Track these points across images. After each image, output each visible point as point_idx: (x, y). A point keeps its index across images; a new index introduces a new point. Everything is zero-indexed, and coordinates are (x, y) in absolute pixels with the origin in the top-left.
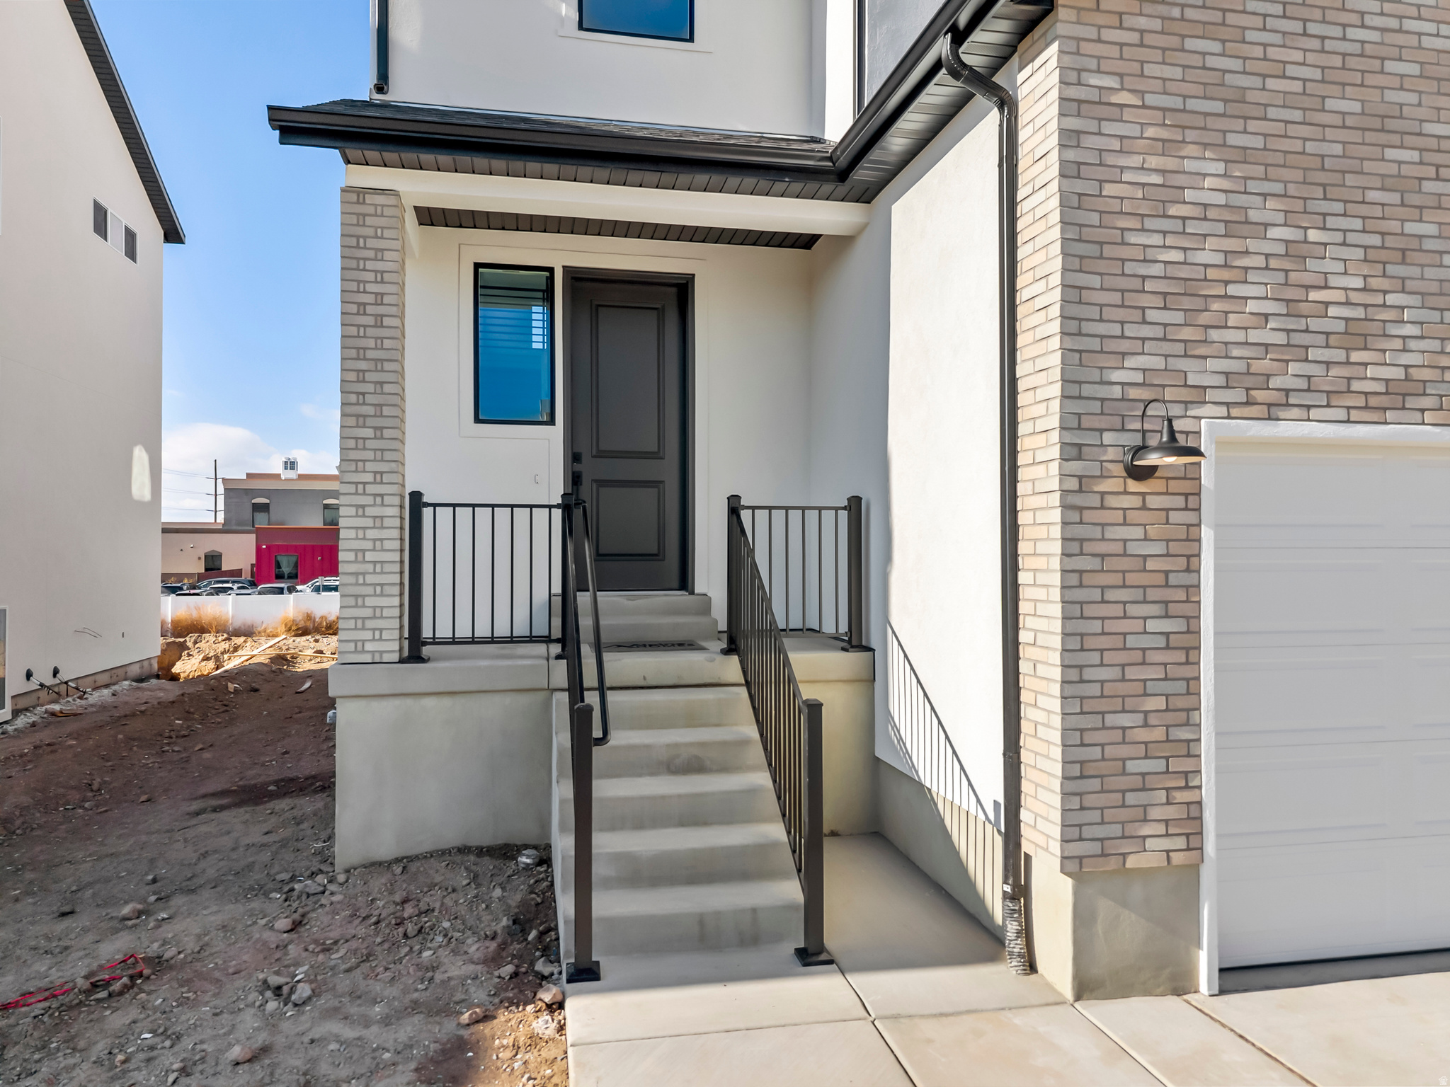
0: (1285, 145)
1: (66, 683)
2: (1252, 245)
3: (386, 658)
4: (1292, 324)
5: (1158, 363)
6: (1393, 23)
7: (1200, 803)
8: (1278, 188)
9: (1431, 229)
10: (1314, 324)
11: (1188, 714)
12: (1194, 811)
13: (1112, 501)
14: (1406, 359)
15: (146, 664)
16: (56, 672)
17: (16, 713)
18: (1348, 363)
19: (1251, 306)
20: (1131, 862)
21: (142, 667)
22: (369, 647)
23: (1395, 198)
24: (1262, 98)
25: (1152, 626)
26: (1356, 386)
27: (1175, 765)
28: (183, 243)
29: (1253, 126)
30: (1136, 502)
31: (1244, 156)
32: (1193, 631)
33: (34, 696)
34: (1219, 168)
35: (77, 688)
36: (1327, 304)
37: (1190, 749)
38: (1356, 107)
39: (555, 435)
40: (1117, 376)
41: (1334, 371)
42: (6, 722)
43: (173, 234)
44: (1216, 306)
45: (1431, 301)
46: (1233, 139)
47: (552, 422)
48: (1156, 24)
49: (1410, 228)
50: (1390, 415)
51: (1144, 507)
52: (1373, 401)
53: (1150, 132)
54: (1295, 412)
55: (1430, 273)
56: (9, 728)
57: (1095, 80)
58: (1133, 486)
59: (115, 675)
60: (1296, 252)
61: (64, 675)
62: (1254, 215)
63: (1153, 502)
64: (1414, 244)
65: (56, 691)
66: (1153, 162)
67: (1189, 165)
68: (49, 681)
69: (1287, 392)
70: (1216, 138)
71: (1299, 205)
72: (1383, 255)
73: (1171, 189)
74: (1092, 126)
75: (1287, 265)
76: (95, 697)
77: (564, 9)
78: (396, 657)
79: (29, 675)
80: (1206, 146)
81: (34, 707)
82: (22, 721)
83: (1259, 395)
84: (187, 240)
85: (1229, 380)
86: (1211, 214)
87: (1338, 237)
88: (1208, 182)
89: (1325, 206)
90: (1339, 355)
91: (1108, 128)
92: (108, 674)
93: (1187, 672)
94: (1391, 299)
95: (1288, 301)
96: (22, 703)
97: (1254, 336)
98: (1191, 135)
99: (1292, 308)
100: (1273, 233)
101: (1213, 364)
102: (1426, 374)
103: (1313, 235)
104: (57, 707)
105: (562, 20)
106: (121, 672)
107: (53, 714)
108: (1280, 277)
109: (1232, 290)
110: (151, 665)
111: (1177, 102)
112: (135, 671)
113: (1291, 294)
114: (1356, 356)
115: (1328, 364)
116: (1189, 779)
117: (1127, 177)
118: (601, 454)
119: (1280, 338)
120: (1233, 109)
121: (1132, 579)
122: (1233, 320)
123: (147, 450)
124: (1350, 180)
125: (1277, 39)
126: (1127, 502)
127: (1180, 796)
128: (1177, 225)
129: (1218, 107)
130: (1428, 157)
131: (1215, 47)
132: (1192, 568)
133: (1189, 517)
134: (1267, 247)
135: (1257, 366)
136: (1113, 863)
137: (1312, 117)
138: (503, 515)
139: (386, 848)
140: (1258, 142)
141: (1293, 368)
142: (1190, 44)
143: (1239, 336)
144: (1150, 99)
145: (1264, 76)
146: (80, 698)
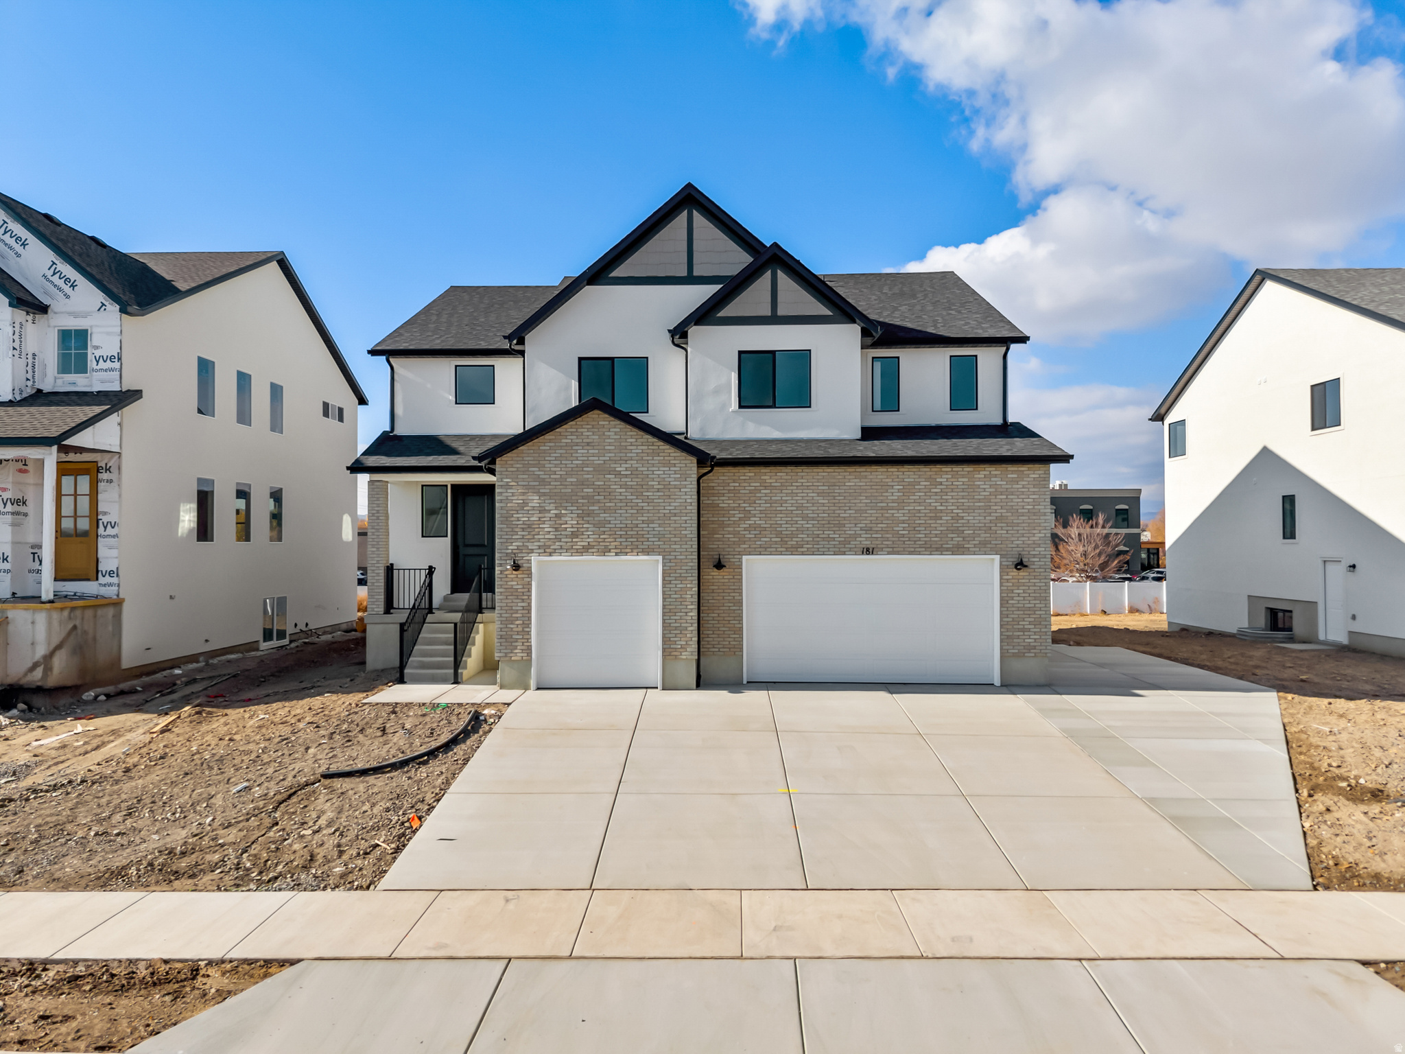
0: (556, 491)
1: (311, 630)
2: (547, 515)
3: (380, 613)
4: (556, 533)
5: (521, 544)
6: (586, 458)
7: (531, 646)
8: (553, 501)
9: (597, 508)
10: (563, 533)
11: (529, 625)
12: (530, 648)
13: (509, 576)
14: (588, 540)
15: (350, 624)
16: (307, 625)
17: (291, 642)
18: (572, 542)
19: (546, 530)
20: (513, 658)
21: (347, 625)
22: (375, 610)
23: (586, 501)
24: (549, 480)
25: (519, 604)
26: (574, 547)
27: (525, 637)
28: (367, 404)
29: (547, 487)
30: (515, 576)
31: (544, 494)
32: (530, 605)
33: (298, 635)
34: (538, 498)
35: (316, 633)
36: (566, 528)
37: (529, 633)
38: (575, 480)
39: (447, 541)
40: (510, 548)
41: (568, 544)
42: (287, 645)
43: (362, 401)
44: (536, 530)
45: (596, 526)
46: (541, 491)
47: (447, 536)
48: (521, 466)
49: (590, 508)
50: (584, 554)
51: (517, 577)
52: (579, 551)
53: (519, 491)
54: (557, 554)
55: (596, 519)
56: (288, 647)
57: (505, 480)
58: (514, 572)
59: (335, 628)
60: (558, 516)
61: (311, 627)
62: (546, 508)
63: (519, 576)
64: (592, 512)
65: (308, 633)
66: (520, 498)
67: (530, 498)
68: (304, 629)
69: (555, 549)
70: (537, 491)
71: (559, 505)
72: (583, 515)
73: (525, 503)
74: (504, 491)
75: (555, 519)
76: (324, 638)
77: (451, 397)
78: (382, 613)
79: (296, 625)
80: (534, 493)
81: (298, 640)
82: (293, 645)
83: (547, 550)
84: (369, 403)
85: (540, 547)
86: (535, 508)
87: (570, 512)
88: (535, 501)
89: (566, 505)
90: (570, 540)
91: (509, 491)
92: (330, 628)
93: (528, 615)
94: (585, 526)
95: (555, 528)
96: (294, 637)
97: (547, 537)
98: (530, 490)
99: (556, 529)
100: (552, 512)
101: (536, 544)
102: (594, 544)
103: (563, 512)
104: (307, 640)
105: (450, 401)
106: (337, 627)
107: (305, 643)
108: (554, 522)
109: (541, 526)
110: (352, 625)
111: (526, 483)
112: (344, 627)
113: (556, 526)
114: (574, 540)
115: (567, 542)
116: (528, 640)
117: (514, 501)
118: (466, 546)
119: (554, 537)
120: (541, 483)
121: (514, 594)
122: (541, 533)
123: (350, 516)
124: (573, 498)
125: (553, 466)
126: (512, 576)
127: (526, 644)
128: (527, 512)
129: (537, 483)
130: (596, 490)
131: (537, 469)
132: (530, 591)
133: (529, 580)
134: (550, 515)
135: (547, 544)
136: (507, 658)
137: (563, 483)
138: (407, 572)
139: (380, 666)
140: (548, 491)
141: (557, 544)
142: (530, 469)
143: (543, 537)
144: (520, 483)
145: (550, 475)
146: (318, 637)
